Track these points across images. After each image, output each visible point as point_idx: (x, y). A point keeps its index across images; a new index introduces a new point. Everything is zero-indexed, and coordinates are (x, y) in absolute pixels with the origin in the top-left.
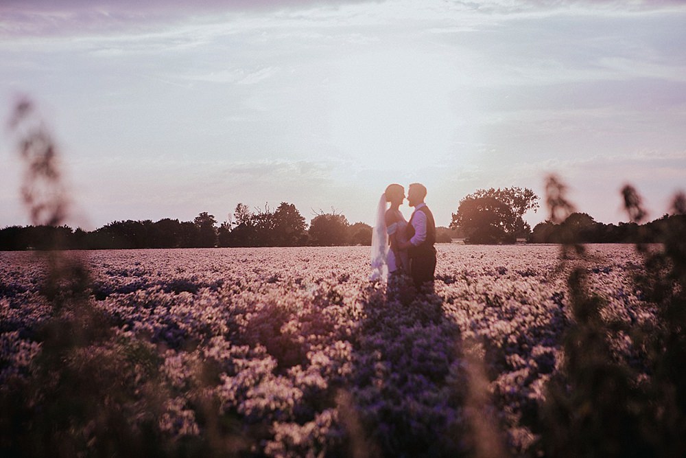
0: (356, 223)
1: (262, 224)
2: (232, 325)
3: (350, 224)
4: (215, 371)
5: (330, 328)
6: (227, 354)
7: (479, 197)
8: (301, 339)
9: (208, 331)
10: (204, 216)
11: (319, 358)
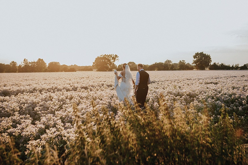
0: (63, 65)
1: (32, 65)
2: (21, 108)
3: (61, 65)
4: (15, 124)
5: (48, 108)
6: (19, 118)
7: (101, 57)
8: (40, 112)
9: (14, 110)
10: (13, 62)
11: (44, 119)
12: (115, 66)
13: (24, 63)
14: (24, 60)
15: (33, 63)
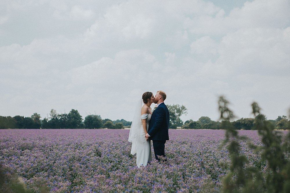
0: (106, 119)
1: (62, 119)
3: (103, 119)
10: (36, 114)
12: (181, 122)
13: (51, 115)
14: (52, 112)
15: (63, 115)
